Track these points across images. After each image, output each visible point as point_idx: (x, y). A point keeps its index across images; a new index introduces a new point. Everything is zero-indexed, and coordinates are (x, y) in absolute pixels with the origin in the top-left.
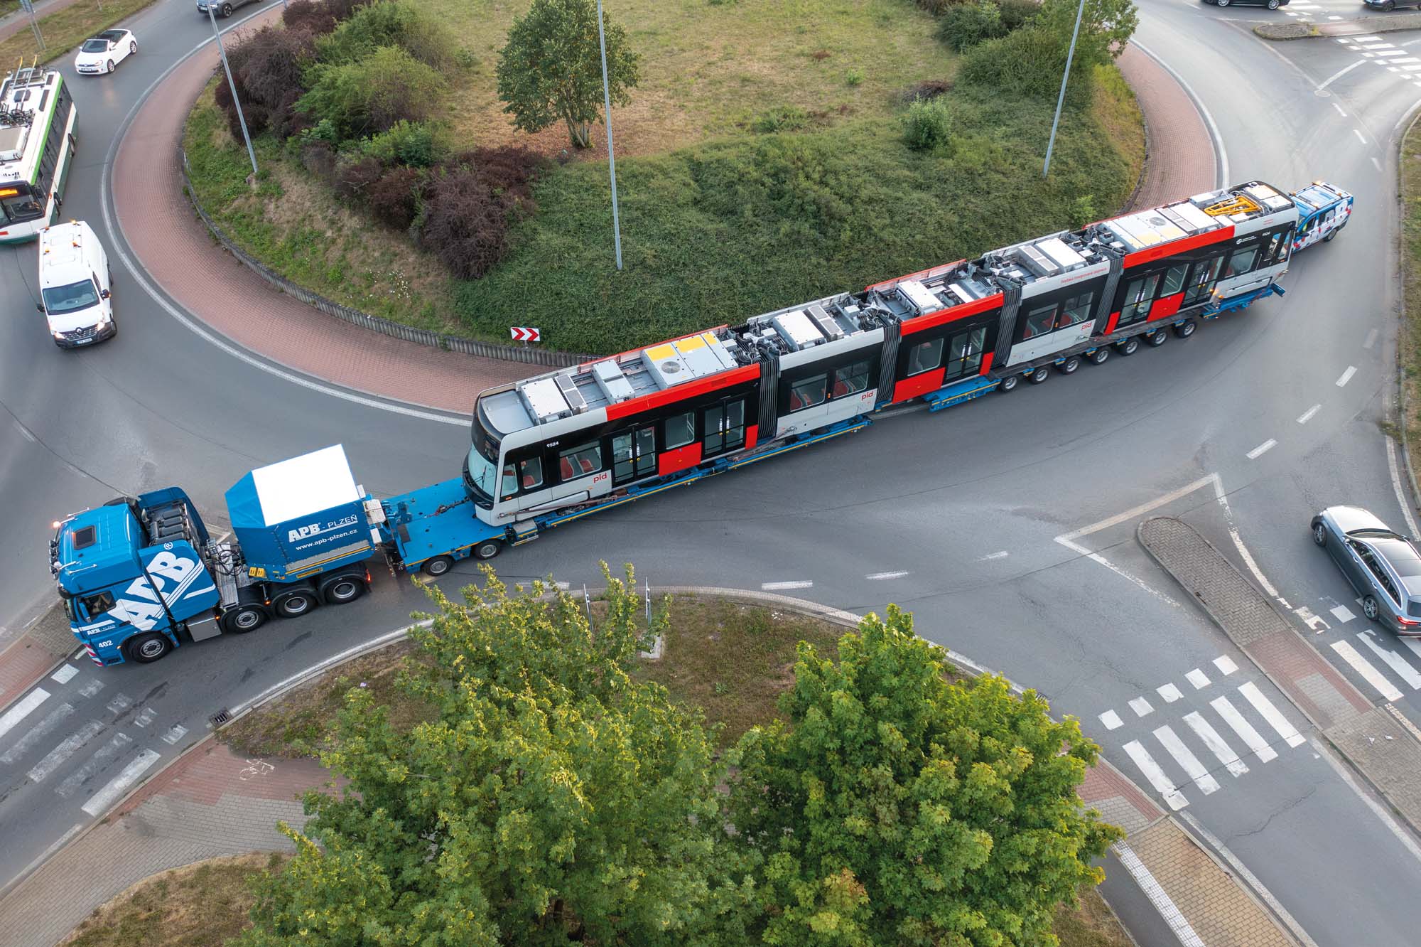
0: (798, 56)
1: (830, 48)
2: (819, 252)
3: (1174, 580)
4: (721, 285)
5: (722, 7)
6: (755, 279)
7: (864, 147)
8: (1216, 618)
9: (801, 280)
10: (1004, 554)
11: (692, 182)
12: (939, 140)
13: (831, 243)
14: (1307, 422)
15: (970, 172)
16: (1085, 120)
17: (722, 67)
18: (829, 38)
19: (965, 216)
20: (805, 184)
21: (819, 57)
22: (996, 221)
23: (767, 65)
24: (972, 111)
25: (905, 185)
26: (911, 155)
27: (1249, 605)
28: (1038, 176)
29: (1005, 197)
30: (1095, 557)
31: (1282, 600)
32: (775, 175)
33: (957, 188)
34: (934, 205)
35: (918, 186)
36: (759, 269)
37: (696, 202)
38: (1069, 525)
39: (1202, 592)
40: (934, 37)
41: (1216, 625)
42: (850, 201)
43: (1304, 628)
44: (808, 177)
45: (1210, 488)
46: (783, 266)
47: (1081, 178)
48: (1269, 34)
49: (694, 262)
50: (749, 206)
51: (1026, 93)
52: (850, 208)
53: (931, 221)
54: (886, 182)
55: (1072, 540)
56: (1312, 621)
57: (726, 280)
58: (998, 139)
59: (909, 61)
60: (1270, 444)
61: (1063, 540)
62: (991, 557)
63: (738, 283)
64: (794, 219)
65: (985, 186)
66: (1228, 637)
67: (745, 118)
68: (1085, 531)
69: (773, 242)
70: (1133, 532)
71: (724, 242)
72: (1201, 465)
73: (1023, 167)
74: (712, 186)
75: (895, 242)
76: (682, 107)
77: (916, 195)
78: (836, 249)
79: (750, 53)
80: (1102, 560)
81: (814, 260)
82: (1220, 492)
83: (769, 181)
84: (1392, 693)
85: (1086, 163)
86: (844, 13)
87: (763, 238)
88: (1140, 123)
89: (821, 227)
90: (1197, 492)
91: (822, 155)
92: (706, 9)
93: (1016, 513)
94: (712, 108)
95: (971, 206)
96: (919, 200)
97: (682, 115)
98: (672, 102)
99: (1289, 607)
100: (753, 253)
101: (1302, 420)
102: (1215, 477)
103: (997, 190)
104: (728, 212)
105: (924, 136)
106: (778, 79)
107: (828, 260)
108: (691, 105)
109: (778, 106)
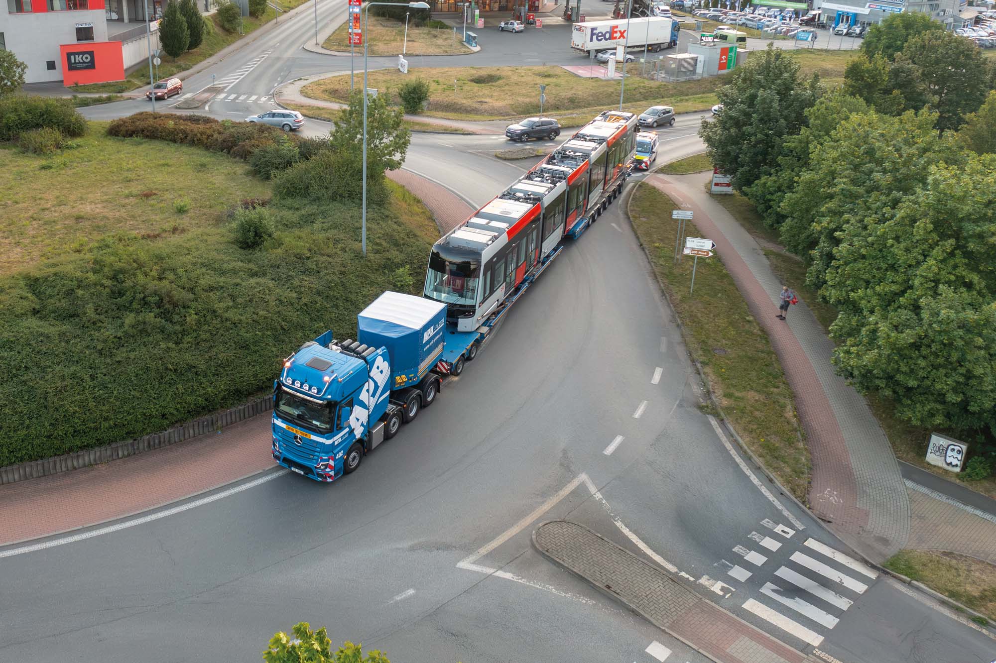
0: (127, 197)
1: (156, 189)
2: (168, 337)
3: (581, 579)
4: (68, 382)
5: (53, 170)
6: (104, 371)
7: (197, 249)
8: (633, 606)
9: (152, 365)
10: (411, 592)
11: (29, 295)
12: (266, 237)
13: (178, 328)
14: (642, 416)
15: (299, 257)
16: (387, 213)
17: (55, 211)
18: (154, 182)
19: (301, 293)
20: (141, 278)
21: (147, 196)
22: (331, 293)
23: (99, 206)
24: (290, 216)
25: (241, 273)
26: (242, 251)
27: (657, 586)
28: (358, 255)
29: (334, 273)
30: (500, 574)
31: (683, 574)
32: (114, 278)
33: (289, 270)
34: (271, 285)
35: (254, 274)
36: (109, 361)
37: (35, 312)
38: (467, 549)
39: (611, 584)
40: (247, 174)
41: (635, 613)
42: (192, 290)
43: (712, 596)
44: (146, 274)
45: (582, 487)
46: (132, 355)
47: (395, 255)
48: (507, 156)
49: (37, 364)
50: (91, 305)
51: (333, 198)
52: (191, 296)
53: (271, 299)
54: (223, 273)
55: (474, 563)
56: (717, 587)
57: (73, 376)
58: (317, 233)
60: (619, 439)
61: (465, 564)
62: (398, 598)
63: (87, 378)
64: (138, 312)
65: (314, 267)
66: (650, 622)
67: (82, 245)
68: (484, 551)
69: (119, 334)
70: (529, 543)
71: (67, 342)
72: (568, 470)
73: (344, 250)
74: (50, 296)
75: (241, 320)
76: (18, 244)
77: (253, 281)
78: (184, 333)
79: (82, 199)
80: (508, 576)
81: (163, 345)
82: (593, 489)
83: (108, 283)
84: (814, 639)
85: (396, 244)
86: (164, 165)
87: (109, 331)
89: (166, 315)
90: (573, 493)
91: (160, 258)
92: (37, 172)
93: (412, 549)
94: (47, 241)
95: (305, 283)
96: (257, 283)
97: (18, 249)
98: (7, 241)
99: (692, 579)
100: (99, 347)
101: (637, 415)
102: (583, 477)
103: (326, 268)
104: (71, 316)
105: (252, 234)
106: (110, 215)
107: (177, 343)
108: (27, 241)
109: (112, 234)
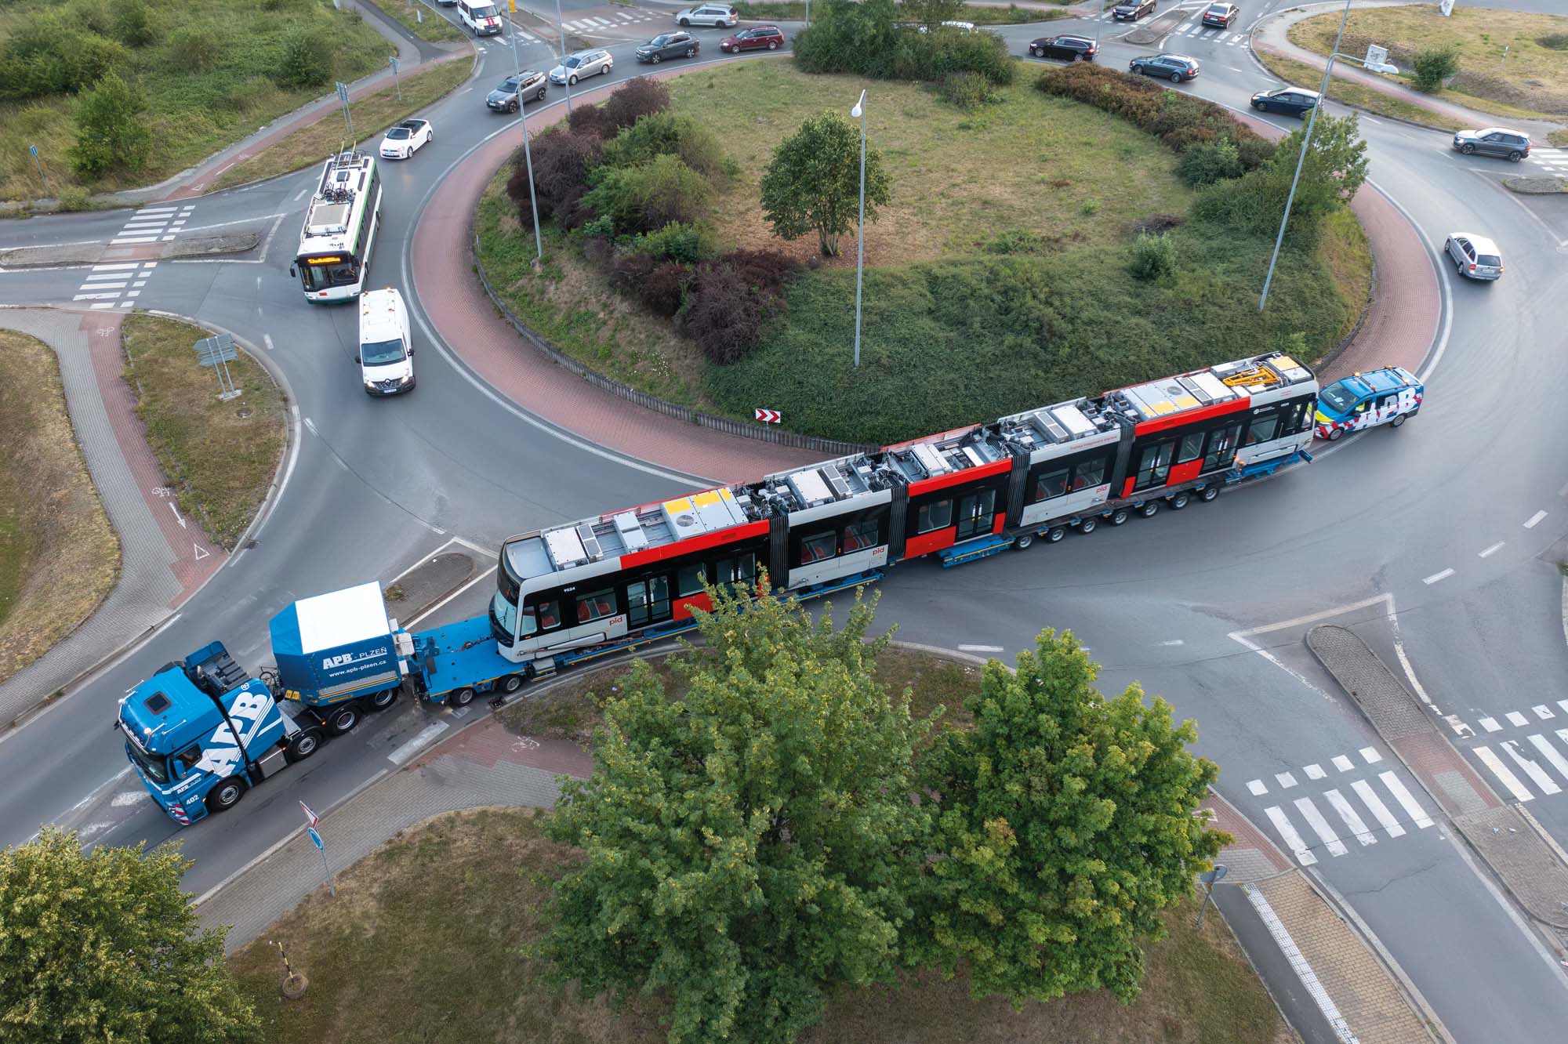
0: (1038, 183)
1: (1070, 177)
2: (1038, 365)
3: (1334, 680)
4: (947, 387)
5: (971, 132)
6: (977, 383)
7: (1090, 272)
8: (1368, 715)
9: (1019, 388)
10: (1180, 642)
11: (928, 294)
12: (1162, 271)
13: (1049, 357)
14: (1488, 557)
15: (1188, 303)
16: (1308, 261)
17: (965, 189)
18: (1070, 167)
19: (1177, 343)
20: (1030, 302)
21: (1059, 185)
22: (1209, 349)
23: (1009, 190)
24: (1198, 245)
25: (1125, 310)
26: (1134, 283)
27: (1402, 708)
28: (1253, 311)
29: (1219, 328)
30: (1263, 653)
31: (1434, 707)
32: (1005, 293)
33: (1173, 316)
34: (1150, 330)
35: (1139, 313)
36: (983, 375)
37: (930, 312)
38: (1243, 624)
39: (1358, 692)
40: (1174, 172)
41: (1366, 720)
42: (1072, 321)
43: (1451, 733)
44: (1034, 297)
45: (1383, 605)
46: (1004, 374)
47: (1297, 316)
48: (1519, 188)
49: (924, 364)
50: (978, 319)
51: (1252, 233)
52: (1070, 327)
53: (1146, 346)
54: (1107, 307)
55: (1244, 637)
56: (1459, 728)
57: (951, 383)
58: (1218, 274)
59: (1145, 194)
60: (1448, 572)
61: (1236, 636)
62: (1167, 644)
63: (962, 387)
64: (1018, 333)
65: (1201, 316)
66: (1377, 732)
67: (983, 238)
68: (1257, 630)
69: (997, 352)
70: (1302, 636)
71: (952, 349)
72: (1377, 584)
73: (1240, 301)
74: (945, 298)
75: (1109, 361)
76: (925, 224)
77: (1134, 320)
78: (1053, 363)
79: (993, 177)
80: (1270, 657)
81: (1033, 371)
82: (1391, 610)
83: (998, 298)
84: (1523, 794)
85: (1304, 303)
86: (1086, 144)
87: (988, 348)
88: (1368, 268)
89: (1042, 343)
90: (1371, 608)
91: (1050, 278)
92: (955, 132)
93: (1195, 609)
94: (952, 227)
95: (1185, 334)
96: (1137, 325)
97: (924, 232)
98: (915, 219)
99: (1439, 713)
100: (978, 361)
101: (1483, 555)
102: (1388, 597)
103: (1212, 321)
104: (959, 323)
105: (1148, 267)
106: (1017, 204)
107: (1046, 372)
108: (934, 223)
109: (1014, 229)
